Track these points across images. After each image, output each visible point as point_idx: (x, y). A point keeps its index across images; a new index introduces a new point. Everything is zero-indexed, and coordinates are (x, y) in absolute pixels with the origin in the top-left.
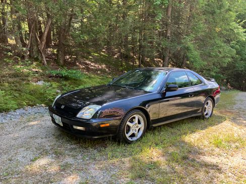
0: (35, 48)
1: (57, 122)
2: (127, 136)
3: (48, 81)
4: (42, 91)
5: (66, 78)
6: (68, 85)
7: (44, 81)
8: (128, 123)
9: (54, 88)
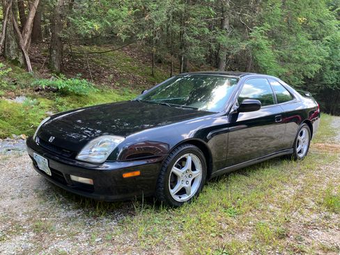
0: (13, 43)
1: (41, 167)
2: (173, 192)
3: (34, 97)
4: (22, 113)
5: (63, 93)
6: (67, 103)
7: (27, 97)
8: (175, 170)
9: (42, 108)
